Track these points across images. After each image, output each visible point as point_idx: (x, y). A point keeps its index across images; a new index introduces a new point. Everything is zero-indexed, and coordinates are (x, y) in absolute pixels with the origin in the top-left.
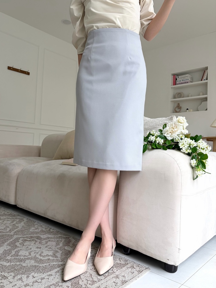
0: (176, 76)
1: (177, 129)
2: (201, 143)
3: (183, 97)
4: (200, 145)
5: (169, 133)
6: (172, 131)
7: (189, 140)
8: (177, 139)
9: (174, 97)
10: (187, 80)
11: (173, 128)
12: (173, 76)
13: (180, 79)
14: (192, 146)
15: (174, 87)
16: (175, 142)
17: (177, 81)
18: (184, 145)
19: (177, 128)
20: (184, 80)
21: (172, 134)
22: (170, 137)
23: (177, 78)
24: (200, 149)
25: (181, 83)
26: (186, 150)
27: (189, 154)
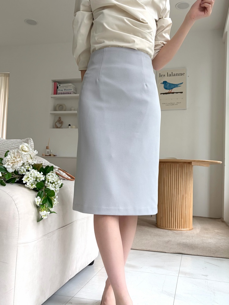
0: (57, 83)
1: (20, 159)
2: (50, 176)
3: (65, 110)
4: (50, 178)
5: (10, 164)
6: (13, 161)
7: (36, 173)
8: (22, 170)
9: (55, 109)
10: (69, 90)
11: (16, 158)
12: (53, 83)
13: (61, 88)
14: (39, 180)
15: (55, 97)
16: (20, 175)
17: (58, 89)
18: (29, 179)
19: (20, 157)
20: (66, 89)
21: (13, 165)
22: (11, 169)
23: (58, 86)
24: (49, 183)
25: (63, 93)
26: (30, 185)
27: (35, 190)
